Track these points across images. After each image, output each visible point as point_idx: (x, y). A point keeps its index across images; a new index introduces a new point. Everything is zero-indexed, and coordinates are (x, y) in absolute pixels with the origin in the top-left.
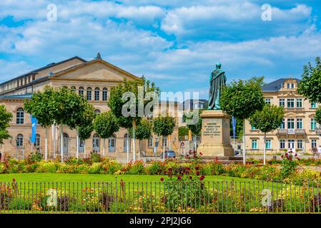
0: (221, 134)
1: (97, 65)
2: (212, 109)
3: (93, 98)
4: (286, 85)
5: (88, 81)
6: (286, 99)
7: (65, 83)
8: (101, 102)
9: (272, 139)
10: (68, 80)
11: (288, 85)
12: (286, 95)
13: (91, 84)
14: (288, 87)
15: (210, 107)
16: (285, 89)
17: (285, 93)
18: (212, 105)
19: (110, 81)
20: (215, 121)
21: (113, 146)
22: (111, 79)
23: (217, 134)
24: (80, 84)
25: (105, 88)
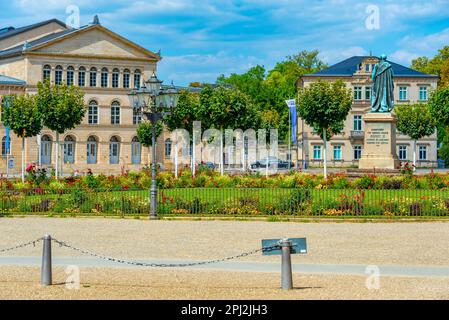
0: (389, 142)
1: (94, 33)
2: (377, 111)
3: (87, 83)
4: (363, 66)
5: (81, 57)
6: (364, 87)
7: (47, 60)
8: (99, 89)
9: (343, 144)
10: (51, 55)
11: (367, 66)
12: (364, 81)
13: (84, 62)
14: (367, 69)
15: (374, 109)
16: (362, 72)
17: (362, 77)
18: (377, 106)
19: (112, 58)
20: (381, 126)
21: (115, 154)
22: (113, 54)
23: (384, 142)
24: (69, 61)
25: (105, 69)
